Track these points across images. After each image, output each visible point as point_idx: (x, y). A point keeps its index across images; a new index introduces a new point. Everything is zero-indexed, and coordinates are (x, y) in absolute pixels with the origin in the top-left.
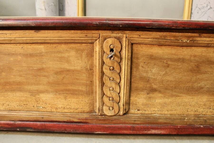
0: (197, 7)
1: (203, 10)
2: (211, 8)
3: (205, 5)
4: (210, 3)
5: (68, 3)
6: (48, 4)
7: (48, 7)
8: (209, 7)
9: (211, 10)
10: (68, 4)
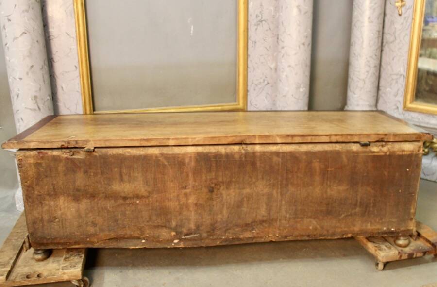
0: (252, 83)
1: (260, 86)
2: (268, 83)
3: (262, 80)
4: (266, 77)
5: (62, 88)
6: (42, 99)
7: (44, 105)
8: (266, 82)
9: (268, 86)
10: (63, 90)
